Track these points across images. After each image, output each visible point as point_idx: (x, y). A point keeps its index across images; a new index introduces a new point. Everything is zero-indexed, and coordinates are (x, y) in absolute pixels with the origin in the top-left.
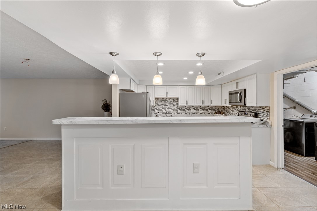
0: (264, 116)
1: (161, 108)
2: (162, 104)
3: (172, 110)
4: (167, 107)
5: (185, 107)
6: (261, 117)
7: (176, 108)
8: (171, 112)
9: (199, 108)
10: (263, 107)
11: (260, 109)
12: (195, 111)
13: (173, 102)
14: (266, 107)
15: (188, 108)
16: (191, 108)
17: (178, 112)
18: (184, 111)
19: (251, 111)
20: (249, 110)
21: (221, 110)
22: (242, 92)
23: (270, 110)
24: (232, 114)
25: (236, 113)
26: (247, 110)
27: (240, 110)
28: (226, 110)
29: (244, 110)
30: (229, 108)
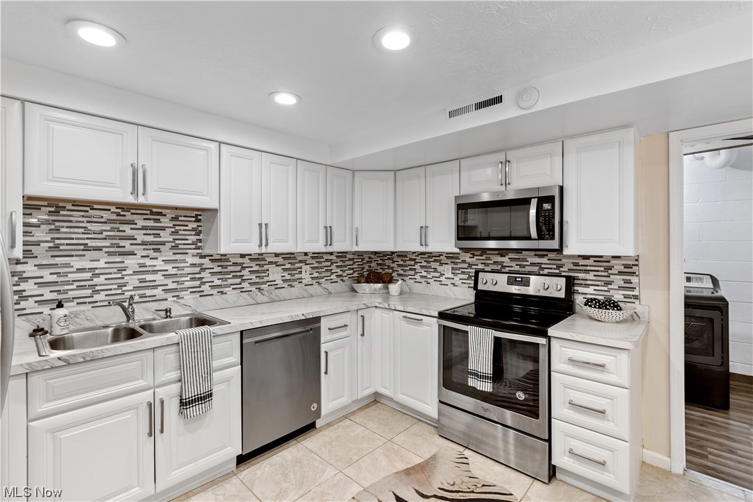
0: (606, 289)
1: (79, 270)
2: (91, 243)
3: (169, 281)
4: (131, 262)
5: (240, 260)
6: (590, 290)
7: (193, 265)
8: (158, 292)
9: (301, 262)
10: (601, 257)
11: (582, 262)
12: (286, 274)
13: (176, 233)
15: (253, 264)
16: (270, 263)
17: (203, 288)
18: (238, 280)
19: (536, 269)
20: (524, 266)
21: (370, 267)
22: (550, 199)
23: (643, 268)
24: (423, 280)
25: (451, 276)
26: (512, 267)
27: (470, 266)
28: (392, 265)
29: (495, 267)
30: (408, 259)
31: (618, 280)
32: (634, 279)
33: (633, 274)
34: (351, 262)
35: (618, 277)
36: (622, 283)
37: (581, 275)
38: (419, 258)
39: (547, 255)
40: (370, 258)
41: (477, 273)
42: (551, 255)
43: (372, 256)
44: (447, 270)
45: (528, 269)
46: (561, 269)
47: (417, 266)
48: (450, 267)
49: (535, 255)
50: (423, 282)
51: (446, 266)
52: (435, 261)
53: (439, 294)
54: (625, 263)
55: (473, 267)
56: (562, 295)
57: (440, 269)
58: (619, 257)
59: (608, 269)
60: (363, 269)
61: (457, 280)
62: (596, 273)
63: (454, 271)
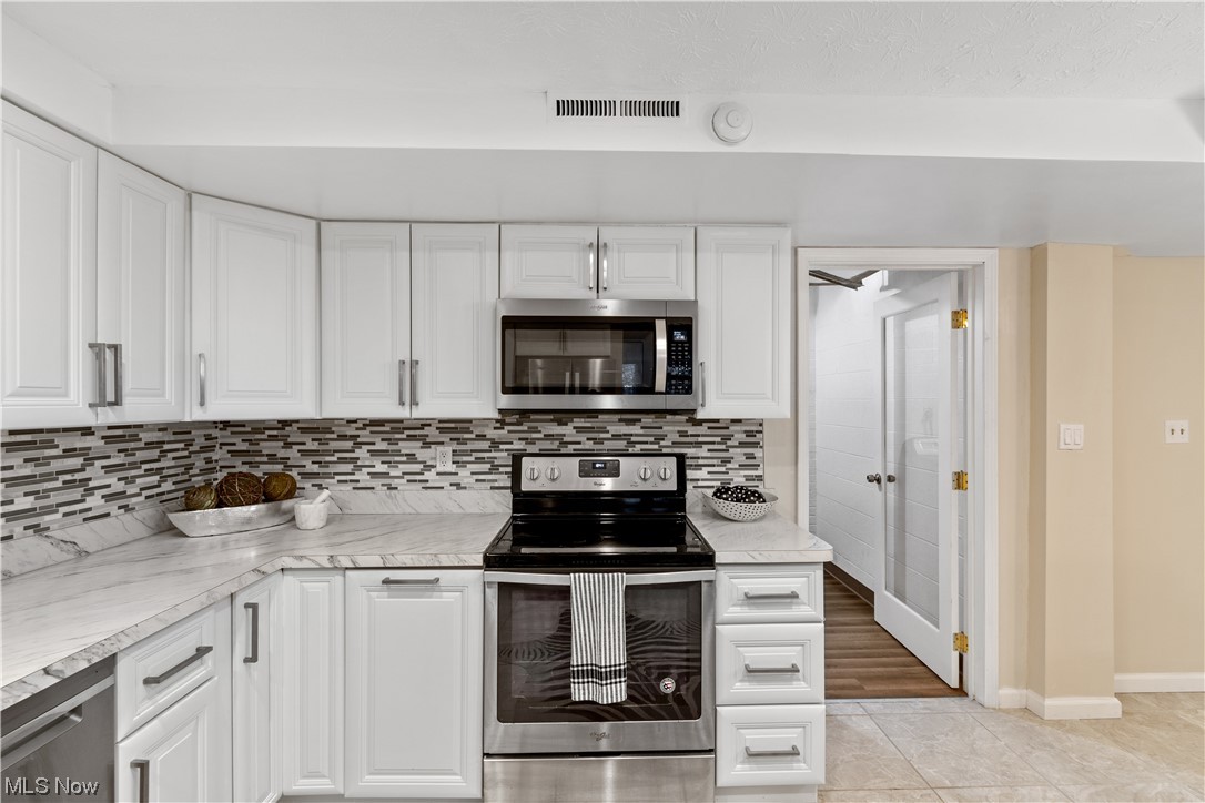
6: (703, 473)
10: (718, 421)
19: (621, 445)
20: (601, 441)
21: (209, 460)
23: (767, 437)
24: (376, 483)
25: (451, 468)
26: (579, 443)
27: (495, 445)
28: (282, 453)
29: (548, 445)
30: (335, 436)
31: (738, 455)
32: (758, 452)
33: (755, 445)
34: (155, 453)
35: (739, 450)
36: (743, 460)
37: (690, 451)
38: (367, 432)
39: (640, 420)
40: (208, 438)
41: (516, 459)
42: (648, 420)
43: (215, 433)
44: (442, 458)
45: (608, 445)
46: (662, 443)
47: (362, 453)
48: (448, 449)
49: (620, 420)
50: (379, 488)
51: (440, 448)
52: (411, 438)
53: (420, 511)
54: (748, 428)
55: (502, 447)
56: (672, 486)
57: (422, 454)
58: (739, 421)
59: (726, 439)
60: (189, 467)
61: (465, 475)
62: (711, 447)
63: (457, 458)
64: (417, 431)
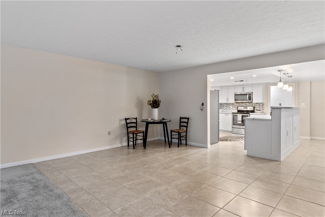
6: (257, 109)
11: (256, 104)
14: (261, 103)
19: (248, 106)
20: (246, 105)
22: (250, 94)
23: (265, 105)
26: (244, 105)
27: (236, 106)
29: (241, 106)
31: (261, 107)
33: (263, 106)
37: (256, 106)
38: (225, 104)
39: (250, 103)
41: (238, 107)
44: (231, 107)
46: (253, 105)
47: (224, 106)
49: (248, 103)
50: (226, 110)
56: (253, 110)
57: (230, 106)
59: (260, 105)
61: (233, 108)
62: (258, 106)
64: (229, 104)
